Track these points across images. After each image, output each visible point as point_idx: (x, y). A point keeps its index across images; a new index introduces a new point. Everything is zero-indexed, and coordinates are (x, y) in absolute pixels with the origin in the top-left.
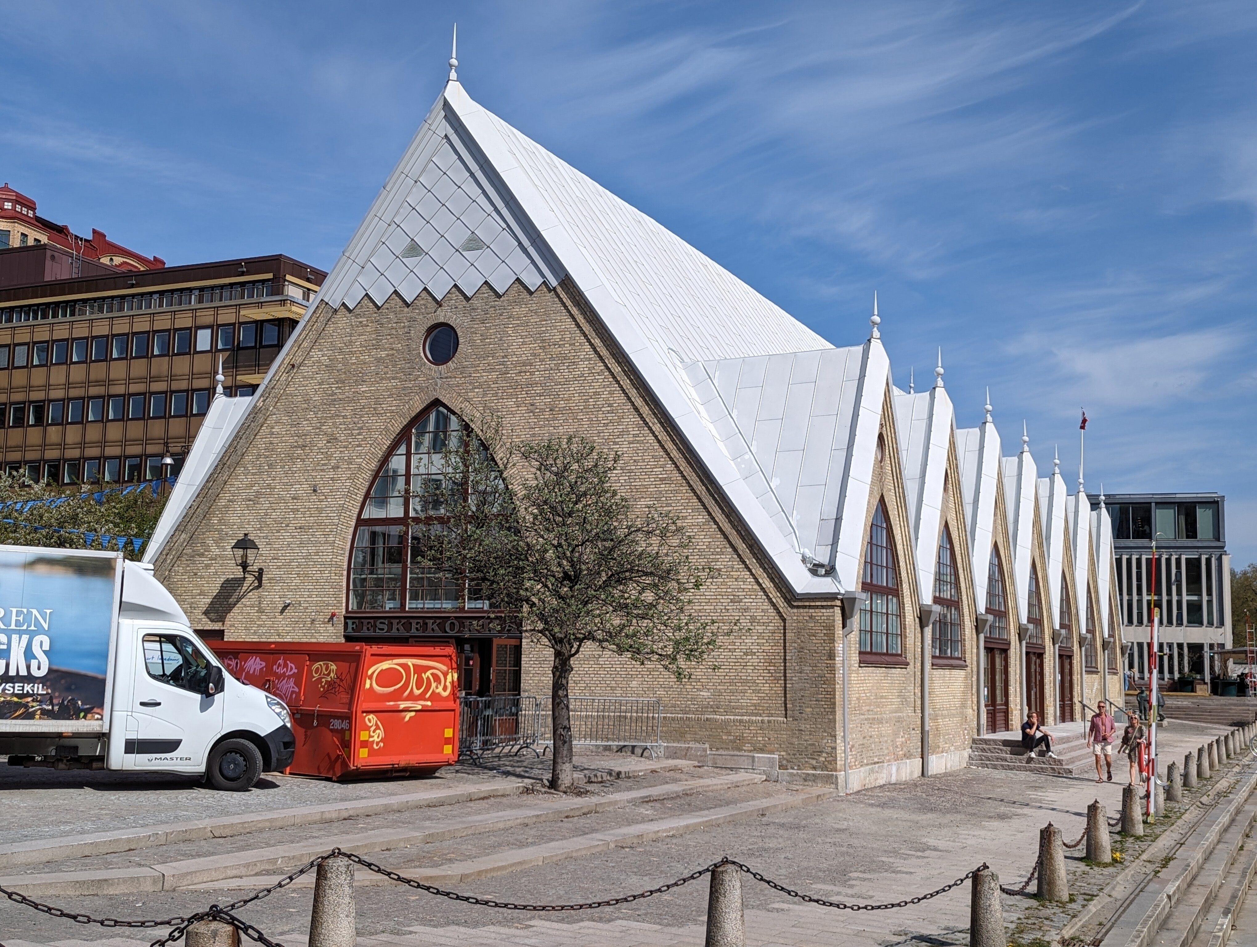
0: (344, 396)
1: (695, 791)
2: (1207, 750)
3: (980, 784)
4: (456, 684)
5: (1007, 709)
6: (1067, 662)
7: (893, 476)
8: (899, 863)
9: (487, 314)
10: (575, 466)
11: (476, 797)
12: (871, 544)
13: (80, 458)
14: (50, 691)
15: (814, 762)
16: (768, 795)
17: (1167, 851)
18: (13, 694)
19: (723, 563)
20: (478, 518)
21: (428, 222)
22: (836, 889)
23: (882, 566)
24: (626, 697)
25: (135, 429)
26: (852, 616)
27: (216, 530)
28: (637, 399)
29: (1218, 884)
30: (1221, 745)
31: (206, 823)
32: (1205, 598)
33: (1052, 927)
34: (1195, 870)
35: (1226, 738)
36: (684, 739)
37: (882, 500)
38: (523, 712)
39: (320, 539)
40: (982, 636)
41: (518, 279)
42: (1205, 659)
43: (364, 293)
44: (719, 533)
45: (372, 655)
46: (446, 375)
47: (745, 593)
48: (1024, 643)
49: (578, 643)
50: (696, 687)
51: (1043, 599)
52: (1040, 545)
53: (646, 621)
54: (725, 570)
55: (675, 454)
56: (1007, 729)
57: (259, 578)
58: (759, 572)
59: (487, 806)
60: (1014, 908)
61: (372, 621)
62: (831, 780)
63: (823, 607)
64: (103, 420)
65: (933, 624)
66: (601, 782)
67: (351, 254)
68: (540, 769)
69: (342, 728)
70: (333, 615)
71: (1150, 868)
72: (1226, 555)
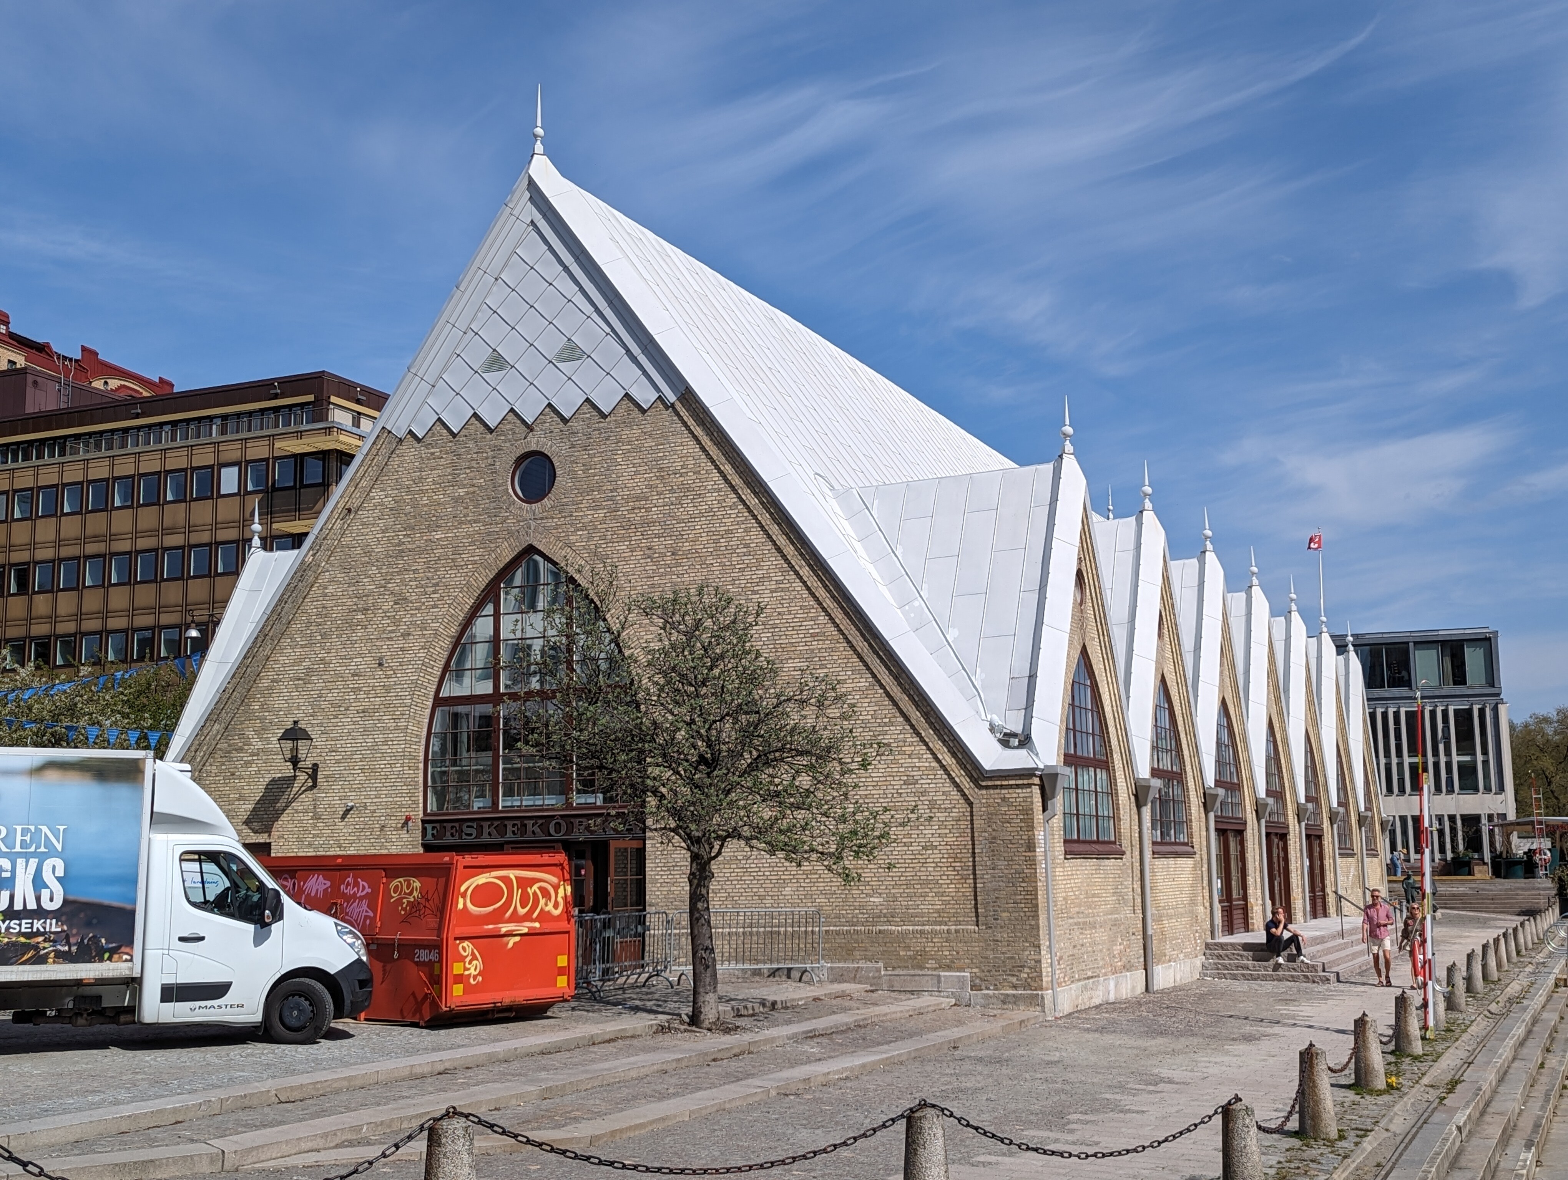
0: (414, 546)
1: (870, 1021)
2: (1492, 946)
3: (1219, 999)
4: (569, 899)
5: (1246, 905)
6: (1316, 844)
7: (1096, 622)
8: (1126, 1100)
9: (591, 438)
10: (708, 623)
11: (599, 1040)
12: (1073, 706)
13: (76, 633)
14: (65, 928)
15: (1014, 980)
16: (960, 1023)
17: (1453, 1073)
18: (20, 934)
19: (893, 737)
20: (590, 691)
21: (513, 328)
22: (1053, 1135)
23: (1087, 733)
24: (778, 907)
25: (145, 595)
26: (1053, 797)
27: (258, 718)
28: (779, 537)
29: (1517, 1111)
30: (1509, 940)
31: (269, 1085)
32: (1480, 758)
33: (1320, 1170)
34: (1488, 1095)
35: (1515, 930)
36: (852, 957)
37: (1084, 651)
38: (652, 932)
39: (389, 725)
40: (1212, 815)
41: (627, 395)
42: (1484, 834)
43: (437, 417)
44: (886, 699)
45: (465, 867)
46: (541, 516)
47: (921, 773)
48: (1263, 821)
49: (720, 843)
50: (865, 892)
51: (1283, 766)
52: (1278, 700)
53: (803, 812)
54: (896, 745)
55: (828, 603)
56: (1247, 929)
57: (314, 776)
58: (937, 745)
59: (615, 1050)
60: (1272, 1149)
61: (457, 825)
62: (1036, 1001)
63: (1018, 786)
64: (104, 584)
65: (1152, 802)
66: (753, 1015)
67: (418, 370)
68: (676, 1002)
69: (430, 960)
70: (408, 819)
71: (1433, 1094)
72: (1503, 703)
